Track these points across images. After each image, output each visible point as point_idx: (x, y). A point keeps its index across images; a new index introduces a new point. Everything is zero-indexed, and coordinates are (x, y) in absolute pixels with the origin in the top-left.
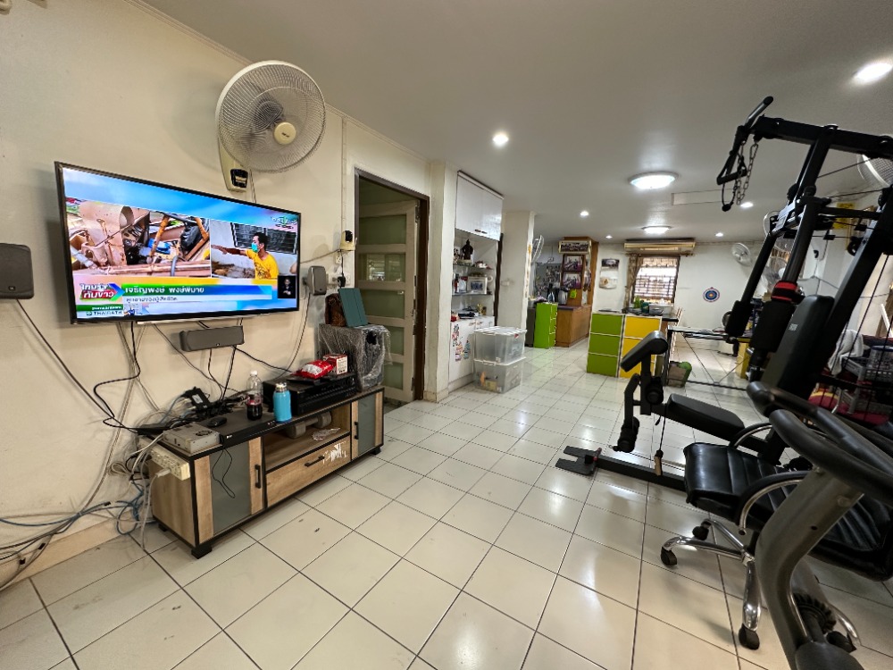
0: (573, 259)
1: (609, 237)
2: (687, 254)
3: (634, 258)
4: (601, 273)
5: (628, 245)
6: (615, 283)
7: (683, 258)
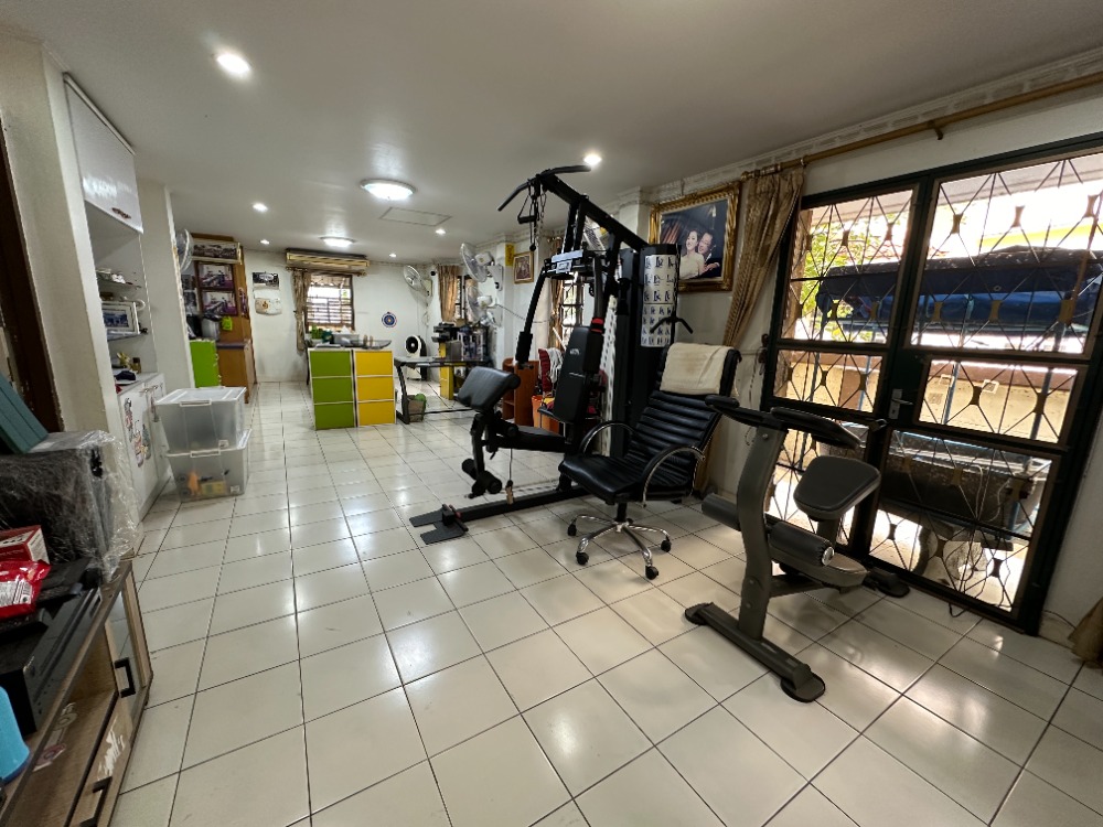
0: (216, 270)
1: (265, 242)
2: (359, 273)
3: (298, 274)
4: (255, 294)
5: (292, 257)
6: (278, 306)
7: (355, 278)
